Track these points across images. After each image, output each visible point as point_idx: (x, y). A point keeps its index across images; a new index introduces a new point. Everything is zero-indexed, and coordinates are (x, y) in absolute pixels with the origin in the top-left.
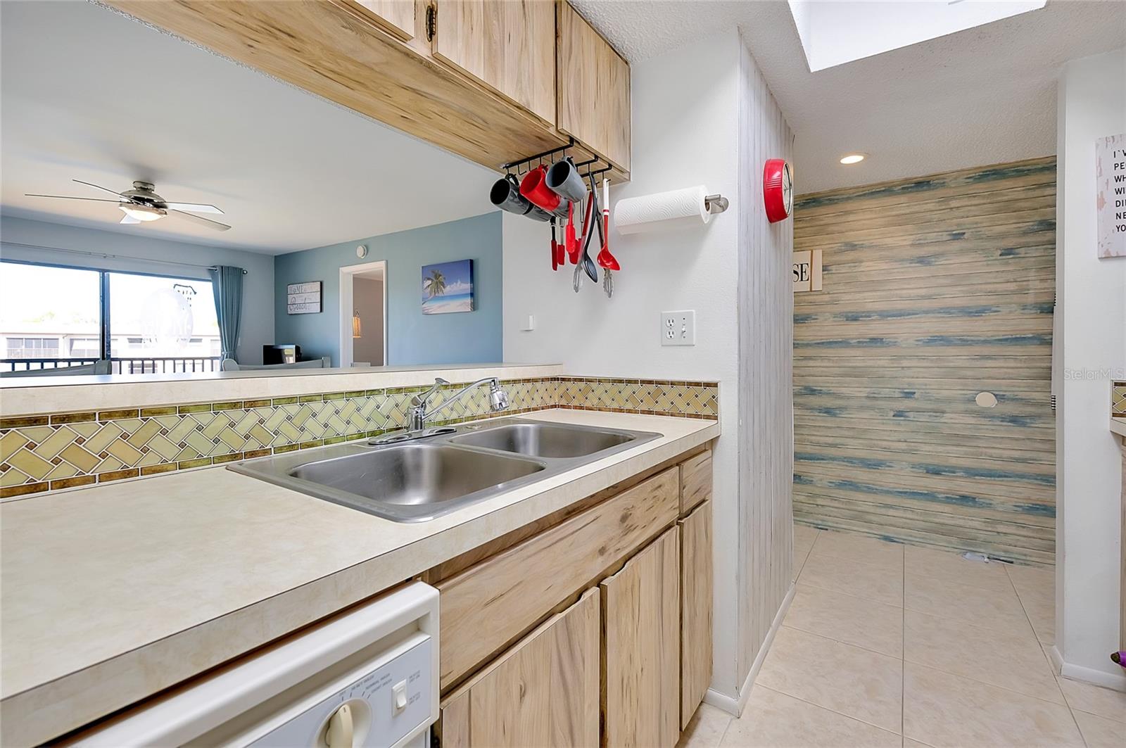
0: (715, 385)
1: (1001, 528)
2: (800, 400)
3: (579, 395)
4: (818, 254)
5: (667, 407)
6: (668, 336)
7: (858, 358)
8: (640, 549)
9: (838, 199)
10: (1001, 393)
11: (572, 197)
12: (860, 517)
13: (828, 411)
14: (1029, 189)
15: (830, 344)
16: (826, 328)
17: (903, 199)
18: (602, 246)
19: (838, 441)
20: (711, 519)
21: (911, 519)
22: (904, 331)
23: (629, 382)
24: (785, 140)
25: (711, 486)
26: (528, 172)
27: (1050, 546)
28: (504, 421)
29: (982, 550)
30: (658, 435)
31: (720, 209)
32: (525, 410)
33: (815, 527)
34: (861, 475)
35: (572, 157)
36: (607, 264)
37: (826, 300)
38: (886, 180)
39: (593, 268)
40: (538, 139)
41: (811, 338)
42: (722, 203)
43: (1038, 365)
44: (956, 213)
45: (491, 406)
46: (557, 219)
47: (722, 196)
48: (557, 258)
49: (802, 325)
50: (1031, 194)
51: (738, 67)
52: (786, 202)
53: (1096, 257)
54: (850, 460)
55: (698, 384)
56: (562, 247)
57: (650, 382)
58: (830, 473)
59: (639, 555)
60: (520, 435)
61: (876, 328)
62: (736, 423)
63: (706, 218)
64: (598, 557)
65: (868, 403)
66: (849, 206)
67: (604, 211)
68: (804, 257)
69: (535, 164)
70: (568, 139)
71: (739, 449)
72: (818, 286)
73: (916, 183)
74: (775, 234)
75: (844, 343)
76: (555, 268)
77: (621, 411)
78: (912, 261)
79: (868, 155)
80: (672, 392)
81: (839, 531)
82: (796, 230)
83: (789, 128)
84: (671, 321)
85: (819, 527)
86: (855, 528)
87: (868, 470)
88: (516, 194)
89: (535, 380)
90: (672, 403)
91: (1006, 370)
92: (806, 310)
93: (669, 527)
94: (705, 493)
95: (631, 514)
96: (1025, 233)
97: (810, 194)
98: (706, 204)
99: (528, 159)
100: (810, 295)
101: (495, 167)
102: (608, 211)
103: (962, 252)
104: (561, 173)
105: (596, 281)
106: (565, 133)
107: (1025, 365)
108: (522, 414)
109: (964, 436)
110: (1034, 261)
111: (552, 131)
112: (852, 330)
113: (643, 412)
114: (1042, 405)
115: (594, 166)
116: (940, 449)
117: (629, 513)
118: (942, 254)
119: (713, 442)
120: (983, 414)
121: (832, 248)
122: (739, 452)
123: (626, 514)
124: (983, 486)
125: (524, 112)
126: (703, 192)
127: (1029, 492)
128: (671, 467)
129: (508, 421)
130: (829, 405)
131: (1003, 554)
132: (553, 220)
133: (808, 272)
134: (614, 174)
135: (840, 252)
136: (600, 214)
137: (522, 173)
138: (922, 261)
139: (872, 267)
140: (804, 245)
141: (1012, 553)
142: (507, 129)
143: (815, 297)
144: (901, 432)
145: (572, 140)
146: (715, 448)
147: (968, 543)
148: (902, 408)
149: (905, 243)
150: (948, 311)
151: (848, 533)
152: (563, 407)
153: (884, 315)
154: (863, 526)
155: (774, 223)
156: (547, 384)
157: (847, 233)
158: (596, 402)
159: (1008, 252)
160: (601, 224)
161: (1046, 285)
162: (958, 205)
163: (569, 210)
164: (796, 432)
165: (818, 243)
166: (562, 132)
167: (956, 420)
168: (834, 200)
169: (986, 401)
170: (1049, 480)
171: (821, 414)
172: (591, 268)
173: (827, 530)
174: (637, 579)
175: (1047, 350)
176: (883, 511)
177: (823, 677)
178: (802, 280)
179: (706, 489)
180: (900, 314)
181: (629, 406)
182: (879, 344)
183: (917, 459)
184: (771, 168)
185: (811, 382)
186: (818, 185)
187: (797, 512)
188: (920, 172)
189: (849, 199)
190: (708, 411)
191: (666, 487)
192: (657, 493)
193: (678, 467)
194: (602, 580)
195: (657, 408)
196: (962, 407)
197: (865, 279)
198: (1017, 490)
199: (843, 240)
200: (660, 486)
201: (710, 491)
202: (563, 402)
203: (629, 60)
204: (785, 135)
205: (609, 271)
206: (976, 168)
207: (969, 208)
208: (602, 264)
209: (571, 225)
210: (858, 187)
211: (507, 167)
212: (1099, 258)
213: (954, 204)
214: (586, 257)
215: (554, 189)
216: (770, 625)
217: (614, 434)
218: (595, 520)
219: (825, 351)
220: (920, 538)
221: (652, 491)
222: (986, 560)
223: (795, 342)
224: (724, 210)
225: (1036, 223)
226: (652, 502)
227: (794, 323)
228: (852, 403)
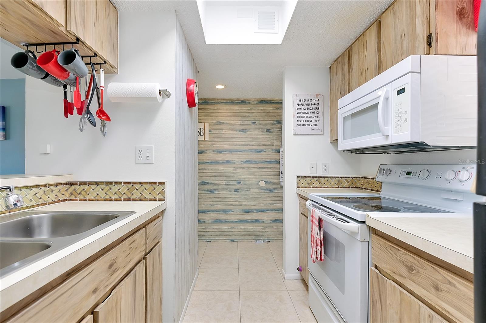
0: (164, 183)
1: (267, 230)
2: (200, 187)
3: (83, 193)
4: (207, 124)
5: (139, 196)
6: (139, 159)
7: (222, 168)
8: (121, 280)
9: (214, 103)
10: (267, 181)
11: (79, 75)
12: (223, 234)
13: (211, 191)
14: (273, 109)
15: (212, 163)
16: (210, 156)
17: (237, 106)
18: (99, 107)
19: (215, 203)
20: (161, 251)
21: (240, 231)
22: (237, 158)
23: (116, 183)
24: (195, 72)
25: (162, 235)
26: (44, 52)
27: (281, 233)
28: (22, 214)
29: (261, 239)
30: (133, 213)
31: (167, 97)
32: (41, 205)
33: (206, 241)
34: (223, 216)
35: (78, 50)
36: (102, 117)
37: (210, 144)
38: (231, 98)
39: (93, 118)
40: (52, 32)
41: (204, 160)
42: (167, 94)
43: (276, 170)
44: (254, 114)
45: (7, 206)
46: (68, 87)
47: (167, 90)
48: (68, 109)
49: (201, 154)
50: (274, 111)
51: (175, 30)
52: (196, 99)
53: (293, 134)
54: (219, 211)
55: (155, 183)
56: (71, 104)
57: (129, 183)
58: (211, 217)
59: (121, 284)
60: (35, 223)
61: (228, 157)
62: (174, 201)
63: (160, 100)
64: (92, 296)
65: (225, 187)
66: (219, 106)
67: (101, 87)
68: (202, 125)
69: (50, 48)
70: (76, 38)
71: (175, 214)
72: (207, 138)
73: (241, 101)
74: (191, 113)
75: (217, 163)
76: (66, 115)
77: (111, 200)
78: (240, 131)
79: (225, 86)
80: (141, 188)
81: (215, 241)
82: (199, 114)
83: (197, 67)
84: (141, 151)
85: (208, 241)
86: (221, 239)
87: (225, 214)
88: (35, 65)
89: (51, 185)
90: (141, 194)
91: (268, 172)
92: (203, 148)
93: (139, 262)
94: (158, 239)
95: (115, 262)
96: (273, 124)
97: (204, 99)
98: (159, 92)
99: (45, 44)
100: (204, 142)
101: (17, 43)
102: (104, 87)
103: (255, 129)
104: (70, 58)
105: (95, 126)
106: (72, 33)
107: (273, 171)
108: (39, 207)
109: (256, 197)
110: (275, 134)
111: (63, 29)
112: (220, 157)
113: (125, 200)
114: (277, 184)
115: (94, 60)
116: (249, 203)
117: (114, 262)
118: (249, 129)
119: (163, 212)
120: (261, 189)
121: (212, 123)
122: (175, 215)
123: (112, 263)
124: (261, 215)
125: (38, 10)
126: (158, 87)
127: (274, 215)
128: (140, 229)
129: (27, 213)
130: (211, 189)
131: (267, 239)
132: (65, 87)
133: (203, 132)
134: (107, 67)
135: (215, 125)
136: (98, 88)
137: (39, 52)
138: (243, 131)
139: (227, 132)
140: (201, 120)
141: (269, 238)
142: (24, 17)
143: (206, 143)
144: (236, 197)
145: (78, 40)
146: (164, 215)
147: (257, 236)
148: (237, 188)
149: (237, 123)
150: (251, 151)
151: (218, 241)
152: (72, 200)
153: (231, 151)
154: (224, 238)
155: (190, 108)
156: (61, 187)
157: (218, 117)
158: (95, 196)
159: (268, 130)
160: (99, 94)
161: (278, 143)
162: (254, 112)
163: (75, 82)
164: (200, 201)
165: (207, 120)
166: (70, 32)
167: (254, 192)
168: (213, 103)
169: (262, 184)
170: (281, 210)
171: (208, 193)
172: (92, 119)
173: (210, 241)
174: (119, 298)
175: (279, 165)
176: (230, 230)
177: (211, 309)
178: (201, 135)
179: (159, 237)
180: (236, 151)
181: (116, 197)
182: (229, 163)
183: (241, 208)
184: (189, 82)
185: (204, 179)
186: (208, 96)
187: (199, 236)
188: (242, 97)
189: (218, 103)
190: (160, 197)
191: (138, 241)
192: (132, 245)
193: (144, 229)
194: (94, 310)
195: (133, 197)
196: (256, 186)
197: (224, 136)
198: (271, 215)
199: (216, 120)
200: (134, 241)
201: (161, 237)
202: (73, 197)
203: (117, 8)
204: (195, 70)
205: (104, 122)
206: (259, 99)
207: (257, 113)
208: (99, 116)
209: (78, 92)
210: (222, 99)
211: (27, 46)
212: (294, 135)
213: (253, 111)
214: (88, 112)
215: (65, 67)
216: (189, 293)
217: (106, 214)
218: (89, 273)
219: (210, 166)
220: (243, 238)
221: (129, 245)
222: (263, 242)
223: (199, 162)
224: (168, 97)
225: (276, 121)
226: (129, 251)
227: (199, 154)
228: (220, 187)
